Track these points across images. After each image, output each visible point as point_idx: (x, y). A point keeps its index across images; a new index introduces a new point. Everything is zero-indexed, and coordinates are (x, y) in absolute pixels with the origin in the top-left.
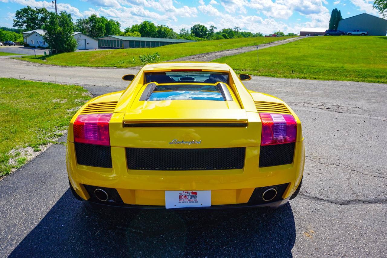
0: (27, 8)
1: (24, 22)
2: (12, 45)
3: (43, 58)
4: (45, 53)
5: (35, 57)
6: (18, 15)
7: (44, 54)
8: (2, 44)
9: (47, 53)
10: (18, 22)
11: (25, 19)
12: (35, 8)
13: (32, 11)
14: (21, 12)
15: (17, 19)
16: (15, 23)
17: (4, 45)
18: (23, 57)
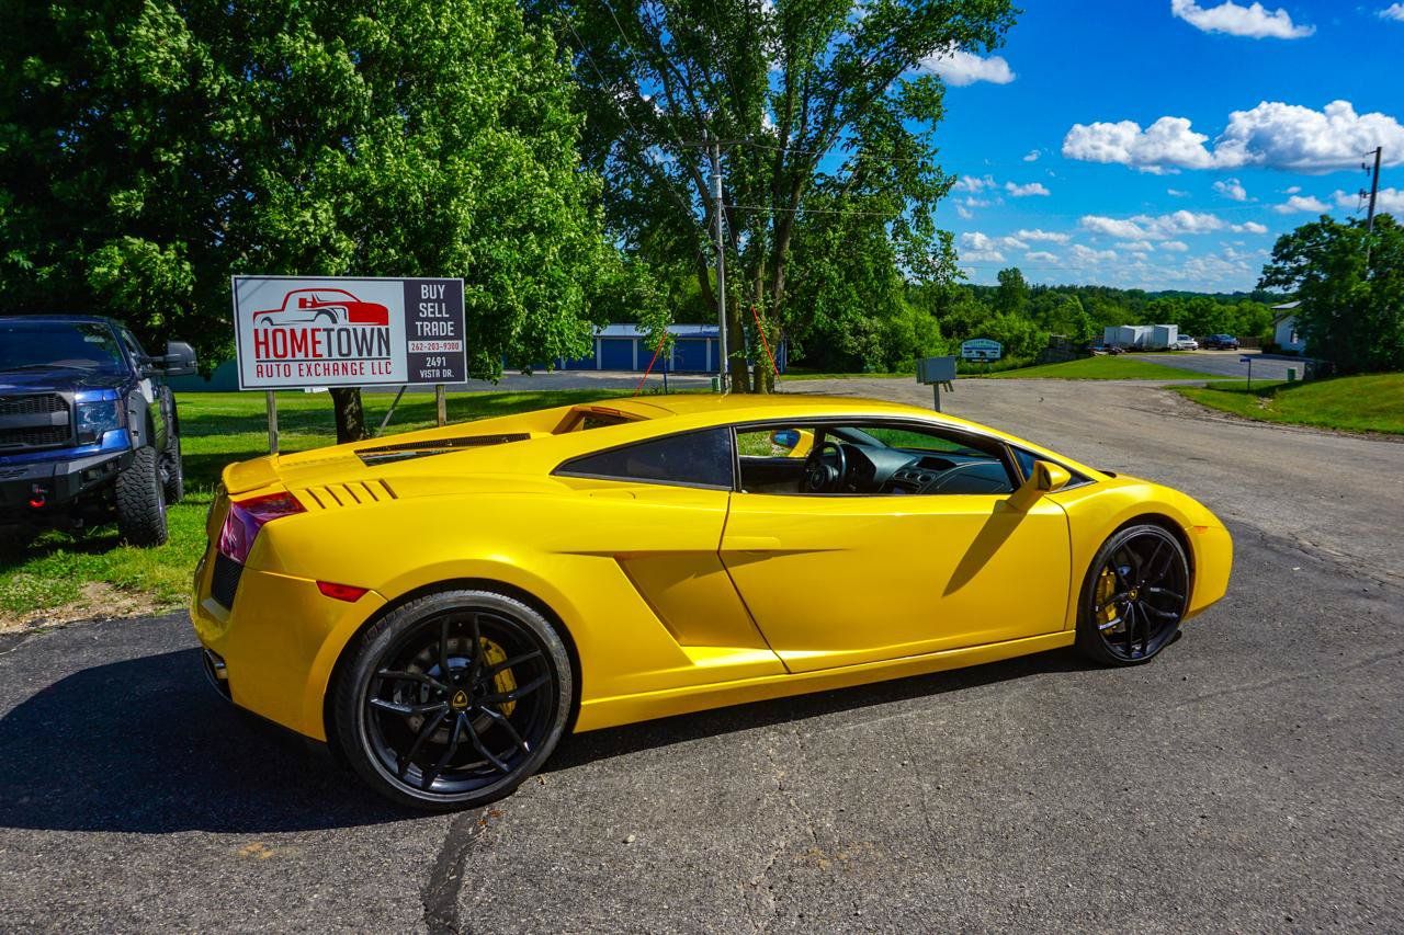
0: (1317, 221)
1: (1299, 270)
2: (1228, 346)
3: (1267, 392)
4: (1292, 373)
5: (1246, 388)
6: (1281, 251)
7: (1285, 379)
8: (1196, 344)
9: (1297, 375)
10: (1279, 271)
11: (1304, 261)
12: (1349, 218)
13: (1334, 230)
14: (1295, 236)
15: (1275, 262)
16: (1265, 277)
17: (1200, 347)
18: (1209, 387)
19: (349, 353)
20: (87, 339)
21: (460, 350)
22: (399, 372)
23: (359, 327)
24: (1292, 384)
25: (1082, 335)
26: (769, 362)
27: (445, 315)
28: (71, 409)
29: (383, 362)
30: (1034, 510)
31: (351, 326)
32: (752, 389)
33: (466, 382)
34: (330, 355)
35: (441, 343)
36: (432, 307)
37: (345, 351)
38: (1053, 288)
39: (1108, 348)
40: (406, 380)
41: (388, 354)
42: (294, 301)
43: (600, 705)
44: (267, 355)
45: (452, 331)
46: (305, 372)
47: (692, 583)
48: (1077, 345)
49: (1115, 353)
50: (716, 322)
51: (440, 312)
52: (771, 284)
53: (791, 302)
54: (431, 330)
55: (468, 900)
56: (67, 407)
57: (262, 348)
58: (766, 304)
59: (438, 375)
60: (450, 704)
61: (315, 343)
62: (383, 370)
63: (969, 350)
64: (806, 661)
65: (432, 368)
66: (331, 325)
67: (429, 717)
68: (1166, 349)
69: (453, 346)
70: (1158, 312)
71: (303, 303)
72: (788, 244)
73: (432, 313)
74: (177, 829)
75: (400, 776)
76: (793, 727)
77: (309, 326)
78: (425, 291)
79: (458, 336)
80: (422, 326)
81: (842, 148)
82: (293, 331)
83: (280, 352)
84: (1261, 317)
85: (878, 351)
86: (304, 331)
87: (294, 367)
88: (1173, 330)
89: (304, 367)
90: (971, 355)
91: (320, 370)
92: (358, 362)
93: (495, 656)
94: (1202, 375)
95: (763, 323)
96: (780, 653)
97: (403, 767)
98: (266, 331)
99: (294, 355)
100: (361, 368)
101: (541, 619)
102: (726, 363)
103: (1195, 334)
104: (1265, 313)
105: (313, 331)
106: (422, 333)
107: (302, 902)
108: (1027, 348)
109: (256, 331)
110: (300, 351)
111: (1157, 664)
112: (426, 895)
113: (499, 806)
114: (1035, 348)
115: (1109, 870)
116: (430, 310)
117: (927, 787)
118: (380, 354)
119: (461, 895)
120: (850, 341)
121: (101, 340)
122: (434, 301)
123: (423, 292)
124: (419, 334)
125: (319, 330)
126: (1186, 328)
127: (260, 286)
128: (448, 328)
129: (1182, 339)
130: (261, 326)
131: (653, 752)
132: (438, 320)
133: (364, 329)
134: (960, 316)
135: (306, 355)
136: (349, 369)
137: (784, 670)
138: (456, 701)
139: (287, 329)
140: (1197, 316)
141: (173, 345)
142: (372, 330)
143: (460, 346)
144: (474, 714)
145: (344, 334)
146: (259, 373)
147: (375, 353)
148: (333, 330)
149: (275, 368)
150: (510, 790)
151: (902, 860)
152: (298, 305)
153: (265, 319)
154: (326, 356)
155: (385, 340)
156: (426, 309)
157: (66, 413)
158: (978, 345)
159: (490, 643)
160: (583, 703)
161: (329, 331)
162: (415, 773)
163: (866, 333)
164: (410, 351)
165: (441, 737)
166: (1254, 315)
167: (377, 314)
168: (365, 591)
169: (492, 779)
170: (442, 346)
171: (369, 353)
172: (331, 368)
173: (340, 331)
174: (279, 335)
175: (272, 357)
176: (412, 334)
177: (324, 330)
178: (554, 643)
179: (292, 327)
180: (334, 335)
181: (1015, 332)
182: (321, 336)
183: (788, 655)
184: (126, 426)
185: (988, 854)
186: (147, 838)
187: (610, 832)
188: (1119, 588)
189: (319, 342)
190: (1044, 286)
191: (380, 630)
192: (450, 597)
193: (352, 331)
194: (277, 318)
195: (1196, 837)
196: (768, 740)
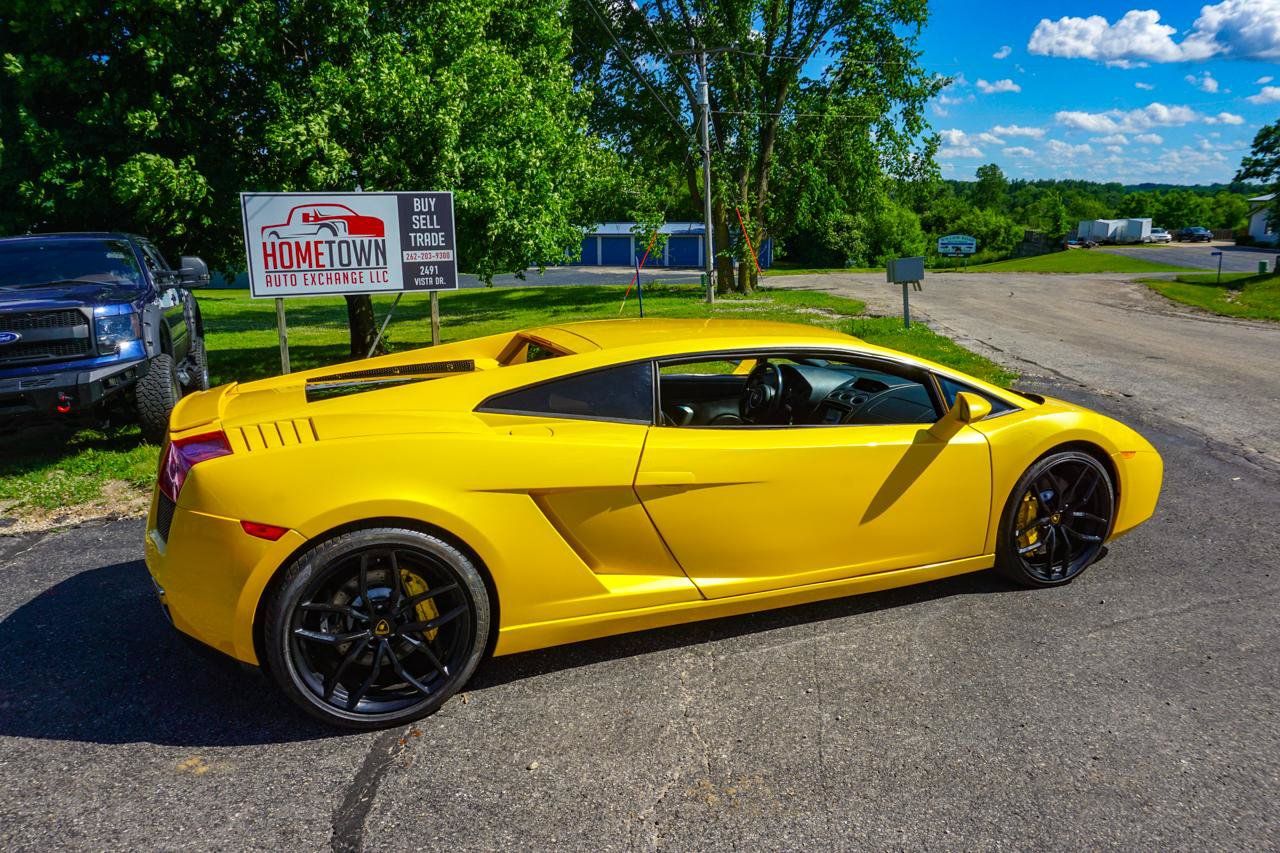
2: (1201, 238)
3: (1236, 285)
4: (1263, 266)
5: (1216, 281)
6: (1262, 143)
7: (1255, 271)
8: (1169, 237)
9: (1268, 267)
10: (1258, 163)
15: (1254, 154)
16: (1243, 169)
17: (1173, 239)
18: (1179, 280)
19: (350, 263)
20: (109, 255)
21: (451, 259)
22: (395, 279)
23: (358, 239)
24: (1263, 276)
25: (1057, 229)
26: (752, 258)
27: (436, 227)
28: (91, 322)
29: (381, 271)
30: (954, 440)
31: (350, 238)
32: (737, 284)
33: (457, 288)
34: (332, 265)
35: (433, 252)
36: (424, 219)
37: (345, 261)
38: (1031, 183)
39: (1082, 242)
40: (402, 287)
41: (385, 263)
42: (298, 215)
43: (517, 632)
44: (275, 267)
45: (443, 242)
46: (309, 281)
47: (607, 517)
48: (1051, 238)
49: (1088, 247)
50: (702, 221)
51: (432, 224)
52: (755, 187)
53: (775, 203)
54: (423, 240)
55: (374, 825)
56: (86, 320)
57: (270, 259)
58: (750, 204)
59: (431, 282)
60: (373, 632)
61: (318, 254)
62: (381, 279)
63: (945, 245)
64: (721, 587)
65: (426, 276)
66: (332, 238)
67: (355, 643)
68: (1139, 242)
69: (444, 255)
70: (1133, 205)
71: (306, 218)
72: (772, 148)
73: (424, 225)
74: (130, 740)
75: (326, 699)
76: (709, 648)
77: (312, 239)
78: (417, 204)
79: (449, 246)
80: (415, 237)
81: (827, 52)
82: (297, 244)
83: (287, 263)
84: (1238, 208)
85: (861, 246)
86: (308, 243)
87: (300, 276)
88: (1147, 224)
89: (309, 277)
90: (946, 250)
91: (323, 279)
92: (357, 272)
93: (416, 587)
94: (1174, 267)
95: (747, 222)
96: (694, 580)
97: (329, 688)
98: (273, 244)
99: (299, 266)
100: (361, 277)
101: (457, 553)
102: (712, 261)
103: (1169, 227)
104: (1241, 204)
105: (316, 243)
106: (416, 243)
107: (224, 820)
108: (1003, 241)
109: (264, 244)
110: (304, 262)
111: (1078, 582)
112: (337, 819)
113: (421, 725)
114: (1010, 242)
115: (990, 815)
116: (422, 222)
117: (826, 717)
118: (378, 264)
119: (369, 818)
120: (833, 236)
121: (122, 256)
122: (423, 213)
123: (415, 205)
124: (413, 244)
125: (321, 242)
126: (1160, 222)
127: (267, 203)
128: (439, 238)
129: (1153, 232)
130: (270, 239)
131: (572, 672)
132: (430, 231)
133: (362, 241)
134: (939, 213)
135: (310, 266)
136: (350, 278)
137: (700, 596)
138: (379, 630)
139: (292, 242)
140: (1172, 209)
141: (186, 259)
142: (370, 241)
143: (450, 255)
144: (396, 642)
145: (344, 246)
146: (269, 282)
147: (373, 263)
148: (334, 242)
149: (282, 278)
150: (434, 709)
151: (788, 798)
152: (301, 218)
153: (271, 233)
154: (328, 267)
155: (382, 251)
156: (419, 221)
157: (86, 326)
158: (953, 241)
159: (411, 575)
160: (501, 630)
161: (330, 243)
162: (341, 695)
163: (849, 229)
164: (405, 261)
165: (367, 660)
166: (1231, 207)
167: (374, 226)
168: (286, 530)
169: (414, 700)
170: (434, 256)
171: (368, 263)
172: (333, 278)
173: (340, 243)
174: (285, 248)
175: (280, 268)
176: (406, 244)
177: (326, 242)
178: (471, 576)
179: (296, 240)
180: (335, 247)
181: (991, 227)
182: (324, 248)
183: (704, 582)
184: (141, 337)
185: (872, 792)
186: (101, 749)
187: (517, 756)
188: (1041, 513)
189: (322, 254)
190: (1023, 181)
191: (303, 565)
192: (369, 536)
193: (351, 245)
194: (283, 232)
195: (1084, 781)
196: (683, 661)
